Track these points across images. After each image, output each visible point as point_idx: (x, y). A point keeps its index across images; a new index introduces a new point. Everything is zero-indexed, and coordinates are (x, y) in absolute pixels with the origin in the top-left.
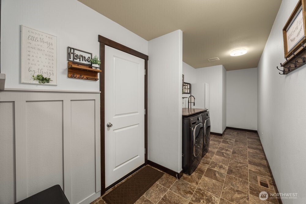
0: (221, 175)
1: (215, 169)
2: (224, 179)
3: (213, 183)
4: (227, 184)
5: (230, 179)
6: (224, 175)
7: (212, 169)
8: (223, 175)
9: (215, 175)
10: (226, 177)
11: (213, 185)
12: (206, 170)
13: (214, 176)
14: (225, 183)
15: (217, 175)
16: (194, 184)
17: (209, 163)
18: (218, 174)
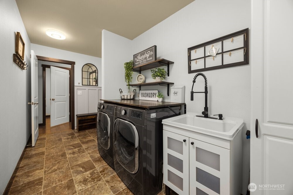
0: (78, 172)
1: (88, 172)
2: (72, 171)
3: (78, 161)
4: (67, 169)
5: (66, 176)
6: (75, 175)
7: (91, 171)
8: (76, 173)
9: (83, 168)
10: (71, 175)
11: (78, 160)
12: (94, 164)
13: (83, 166)
14: (69, 168)
15: (81, 169)
16: (90, 152)
17: (102, 174)
18: (81, 171)
